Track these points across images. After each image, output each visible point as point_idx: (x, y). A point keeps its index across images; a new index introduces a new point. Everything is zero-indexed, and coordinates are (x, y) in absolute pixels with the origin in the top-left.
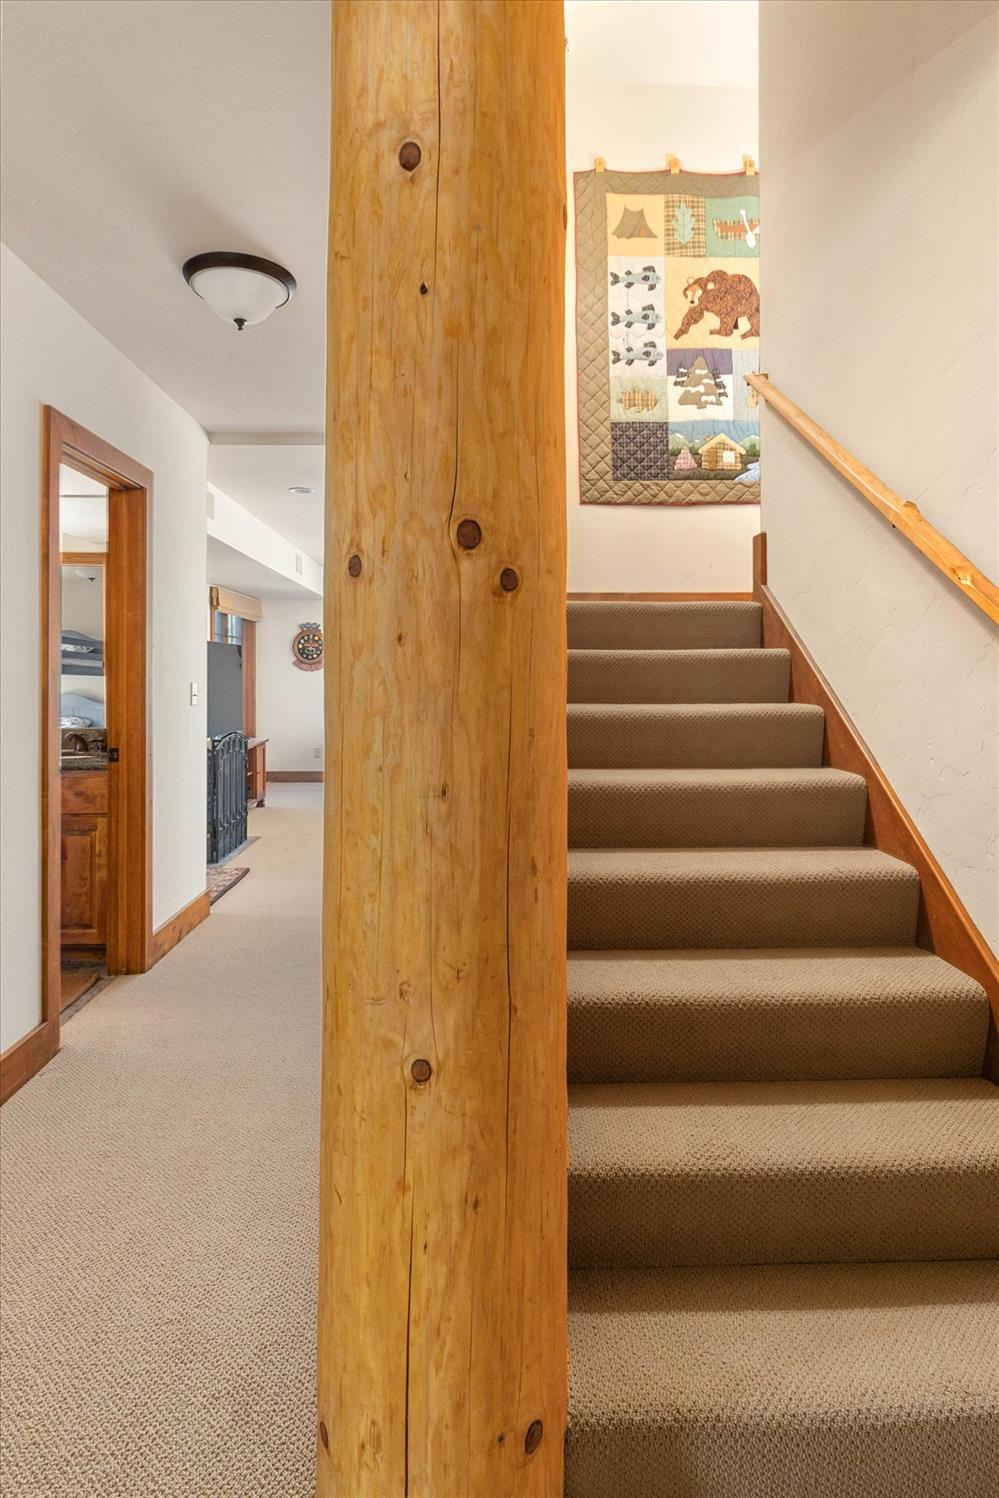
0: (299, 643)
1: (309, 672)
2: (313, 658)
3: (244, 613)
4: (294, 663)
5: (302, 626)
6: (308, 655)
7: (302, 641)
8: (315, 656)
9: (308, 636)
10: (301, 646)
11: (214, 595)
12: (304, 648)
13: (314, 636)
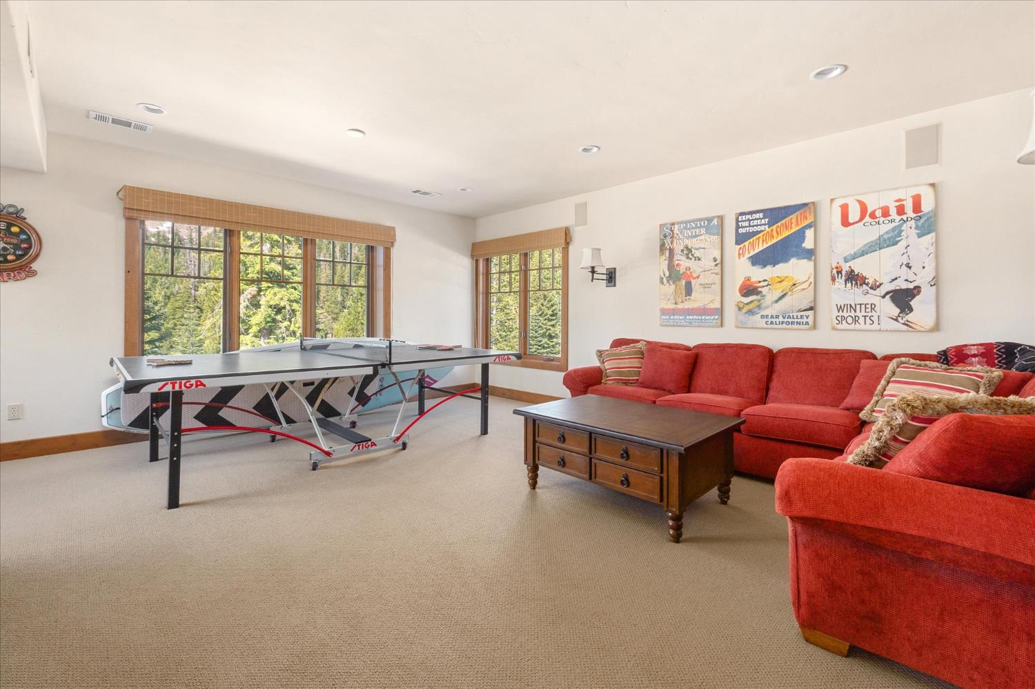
2: (6, 261)
8: (11, 257)
13: (10, 225)
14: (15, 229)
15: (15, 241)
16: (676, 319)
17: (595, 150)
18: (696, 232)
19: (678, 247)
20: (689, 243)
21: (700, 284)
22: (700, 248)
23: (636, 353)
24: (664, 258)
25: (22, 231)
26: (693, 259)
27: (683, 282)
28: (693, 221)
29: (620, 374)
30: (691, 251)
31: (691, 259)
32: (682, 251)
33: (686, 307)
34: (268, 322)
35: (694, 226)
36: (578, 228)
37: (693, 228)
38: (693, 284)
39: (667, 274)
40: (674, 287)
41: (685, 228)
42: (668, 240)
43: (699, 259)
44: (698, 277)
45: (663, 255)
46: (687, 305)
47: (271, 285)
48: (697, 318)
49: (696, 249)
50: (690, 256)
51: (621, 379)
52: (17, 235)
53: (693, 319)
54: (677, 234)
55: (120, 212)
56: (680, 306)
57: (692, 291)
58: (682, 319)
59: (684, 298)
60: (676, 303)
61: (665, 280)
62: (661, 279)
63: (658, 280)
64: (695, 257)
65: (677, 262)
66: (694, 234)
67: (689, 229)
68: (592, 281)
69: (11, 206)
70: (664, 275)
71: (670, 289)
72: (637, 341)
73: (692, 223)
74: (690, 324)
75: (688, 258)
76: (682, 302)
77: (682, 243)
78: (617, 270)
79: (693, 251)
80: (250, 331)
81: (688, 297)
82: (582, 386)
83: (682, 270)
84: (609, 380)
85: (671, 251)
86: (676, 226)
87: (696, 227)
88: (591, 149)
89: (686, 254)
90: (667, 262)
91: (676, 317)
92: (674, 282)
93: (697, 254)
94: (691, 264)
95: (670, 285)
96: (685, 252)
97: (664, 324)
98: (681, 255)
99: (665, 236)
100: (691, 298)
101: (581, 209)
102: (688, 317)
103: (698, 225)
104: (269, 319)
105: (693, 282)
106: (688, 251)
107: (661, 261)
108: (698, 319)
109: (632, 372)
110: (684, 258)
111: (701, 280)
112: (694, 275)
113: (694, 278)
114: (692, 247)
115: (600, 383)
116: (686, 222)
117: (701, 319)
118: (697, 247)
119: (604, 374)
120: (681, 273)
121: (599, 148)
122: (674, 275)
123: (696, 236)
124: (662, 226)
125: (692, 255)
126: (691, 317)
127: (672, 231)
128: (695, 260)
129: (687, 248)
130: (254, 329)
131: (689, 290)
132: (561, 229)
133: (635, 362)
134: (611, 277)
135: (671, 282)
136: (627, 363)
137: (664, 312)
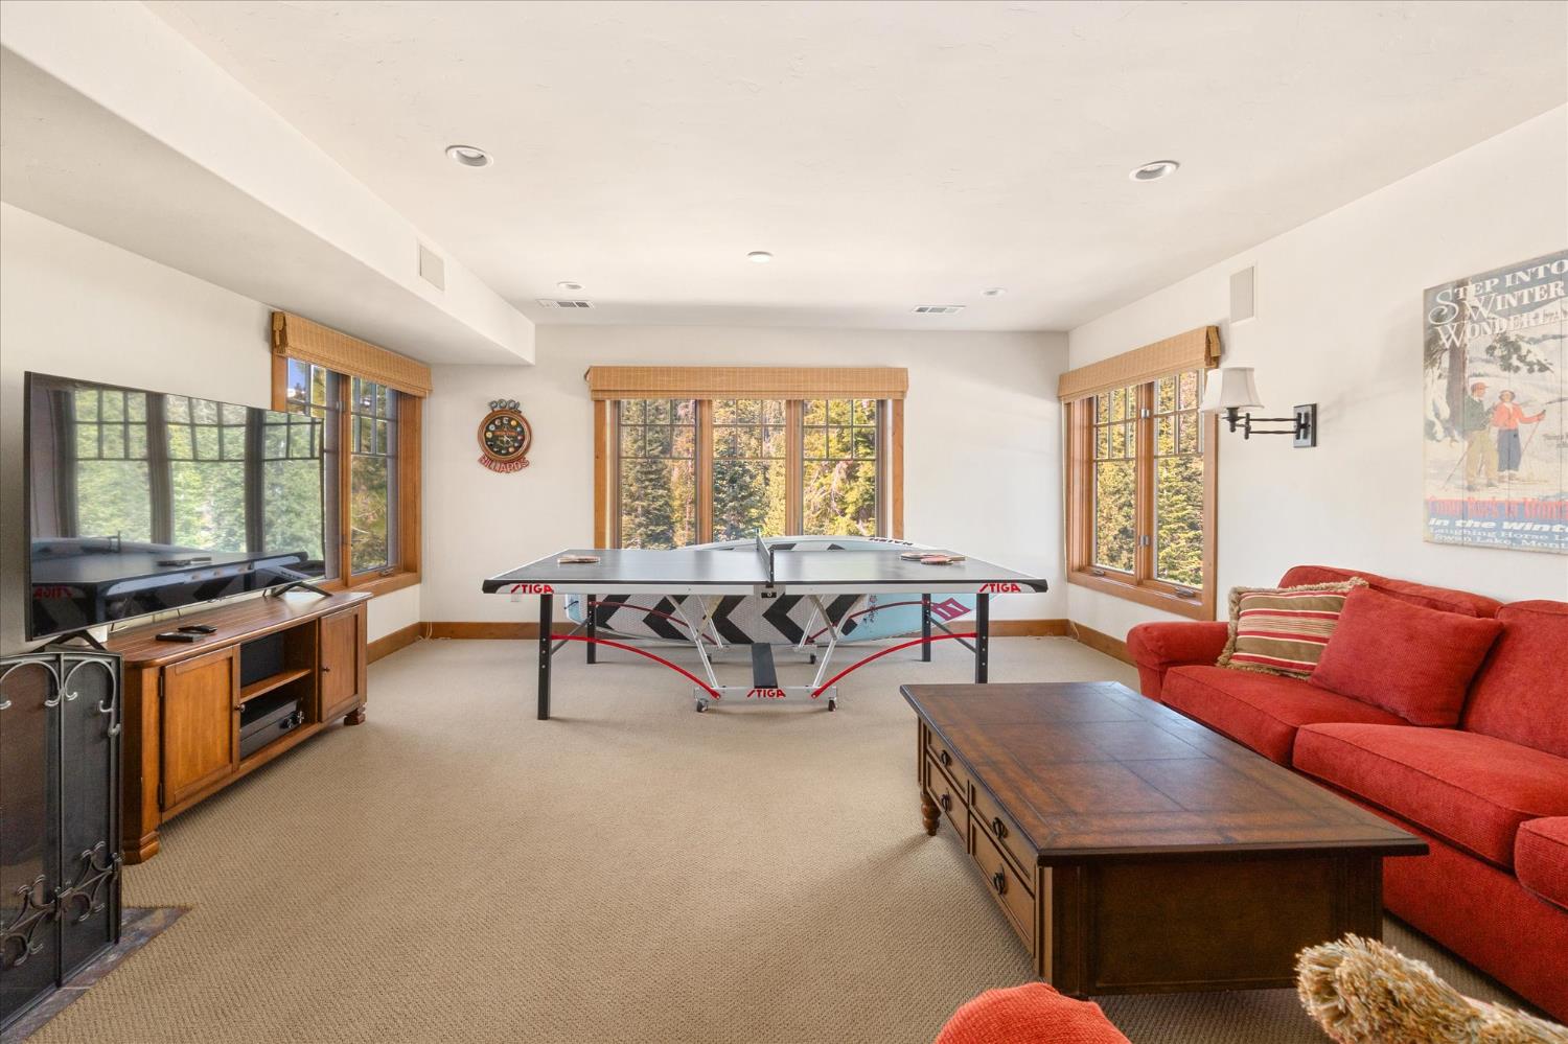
0: (488, 430)
1: (503, 474)
2: (508, 453)
3: (398, 383)
4: (480, 461)
5: (492, 405)
6: (501, 448)
7: (492, 427)
8: (511, 450)
9: (501, 418)
10: (489, 435)
11: (278, 326)
12: (495, 438)
13: (510, 420)
14: (513, 423)
15: (514, 434)
16: (1470, 529)
17: (1169, 168)
18: (1531, 296)
19: (1476, 341)
20: (1509, 327)
21: (1547, 437)
22: (1545, 337)
23: (1325, 604)
24: (1437, 372)
25: (519, 425)
26: (1524, 368)
27: (1493, 433)
28: (1524, 267)
29: (1268, 648)
30: (1517, 349)
31: (1517, 369)
32: (1491, 349)
33: (1502, 497)
34: (865, 500)
35: (1527, 279)
36: (1238, 323)
37: (1524, 285)
38: (1523, 438)
39: (1446, 412)
40: (1466, 444)
41: (1498, 290)
42: (1448, 327)
43: (1543, 368)
44: (1540, 416)
45: (1433, 364)
46: (1503, 493)
47: (869, 451)
48: (1537, 527)
49: (1536, 341)
50: (1515, 361)
51: (1268, 661)
52: (515, 428)
53: (1522, 531)
54: (1475, 308)
55: (588, 395)
56: (1484, 495)
57: (1519, 456)
58: (1490, 530)
59: (1495, 474)
60: (1470, 488)
61: (1439, 429)
62: (1430, 425)
63: (1421, 427)
64: (1530, 365)
65: (1473, 381)
66: (1526, 301)
67: (1511, 290)
68: (1247, 437)
69: (511, 401)
70: (1437, 415)
71: (1452, 450)
72: (1344, 575)
73: (1520, 274)
74: (1514, 545)
75: (1507, 367)
76: (1490, 485)
77: (1489, 331)
78: (1320, 410)
79: (1525, 347)
80: (847, 511)
81: (1506, 473)
82: (1157, 661)
83: (1488, 400)
84: (1238, 658)
85: (1457, 354)
86: (1471, 288)
87: (1535, 281)
88: (1160, 170)
89: (1502, 357)
90: (1444, 382)
91: (1469, 523)
92: (1464, 434)
93: (1537, 354)
94: (1519, 382)
95: (1453, 440)
96: (1498, 353)
97: (1437, 538)
98: (1488, 361)
99: (1439, 317)
100: (1518, 474)
101: (1245, 284)
102: (1506, 525)
103: (1541, 274)
104: (866, 496)
105: (1524, 431)
106: (1508, 351)
107: (1429, 380)
108: (1539, 533)
109: (1302, 650)
110: (1494, 368)
111: (1550, 425)
112: (1527, 413)
113: (1528, 421)
114: (1522, 338)
115: (1212, 661)
116: (1500, 274)
117: (1550, 533)
118: (1538, 336)
119: (1228, 644)
120: (1486, 409)
121: (1176, 164)
122: (1465, 413)
123: (1534, 306)
124: (1429, 294)
125: (1522, 359)
126: (1516, 526)
127: (1460, 303)
128: (1531, 371)
129: (1504, 340)
130: (851, 509)
131: (1510, 453)
132: (1198, 331)
133: (1319, 628)
134: (1306, 425)
135: (1455, 433)
136: (1293, 625)
137: (1435, 508)
